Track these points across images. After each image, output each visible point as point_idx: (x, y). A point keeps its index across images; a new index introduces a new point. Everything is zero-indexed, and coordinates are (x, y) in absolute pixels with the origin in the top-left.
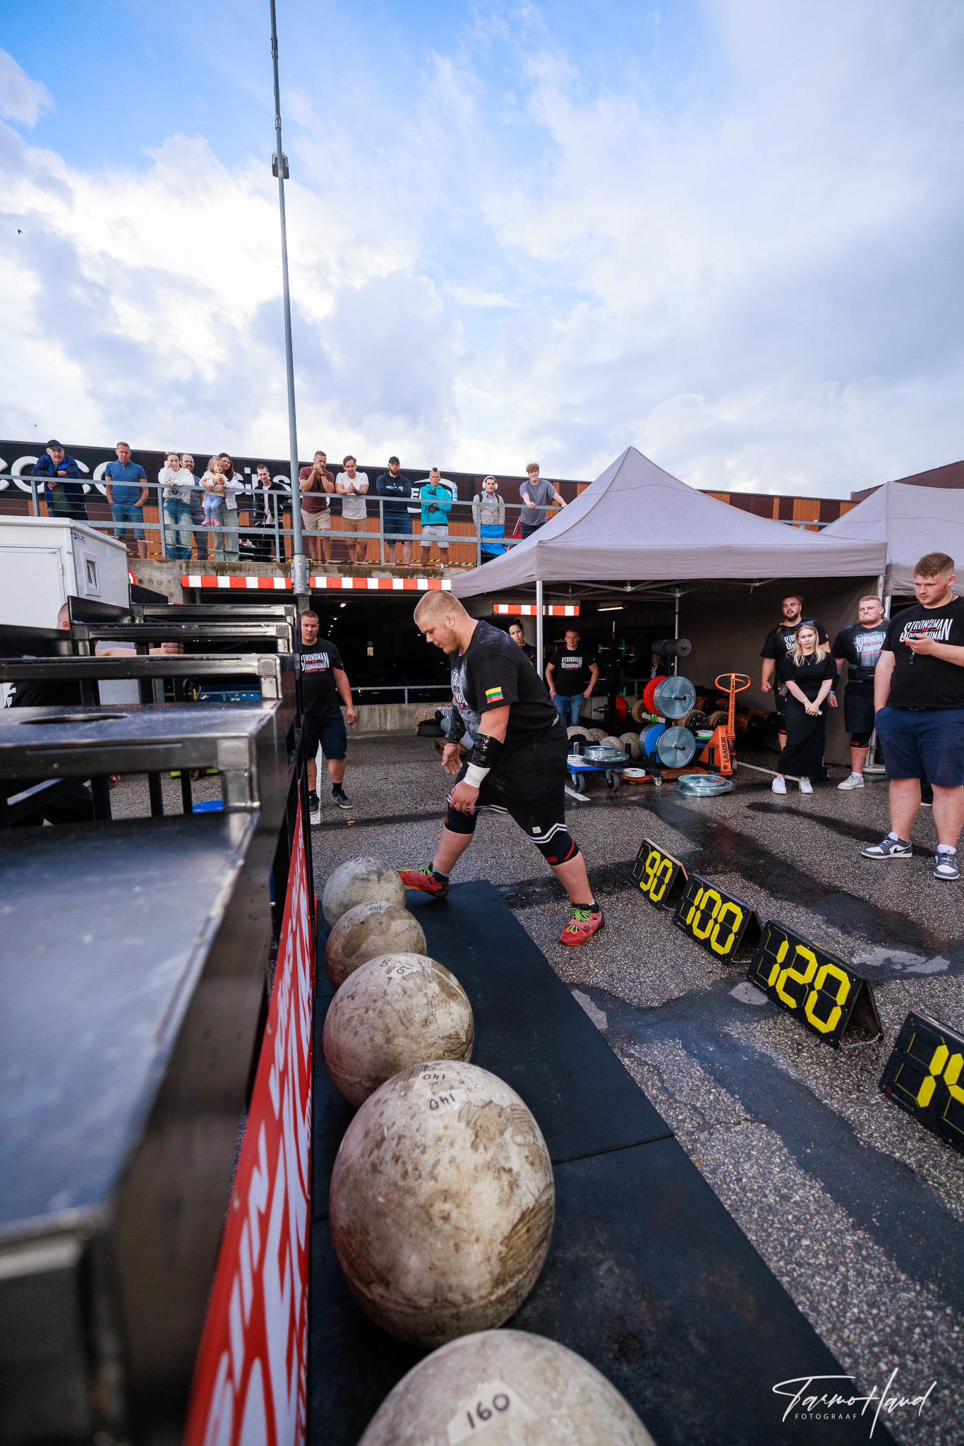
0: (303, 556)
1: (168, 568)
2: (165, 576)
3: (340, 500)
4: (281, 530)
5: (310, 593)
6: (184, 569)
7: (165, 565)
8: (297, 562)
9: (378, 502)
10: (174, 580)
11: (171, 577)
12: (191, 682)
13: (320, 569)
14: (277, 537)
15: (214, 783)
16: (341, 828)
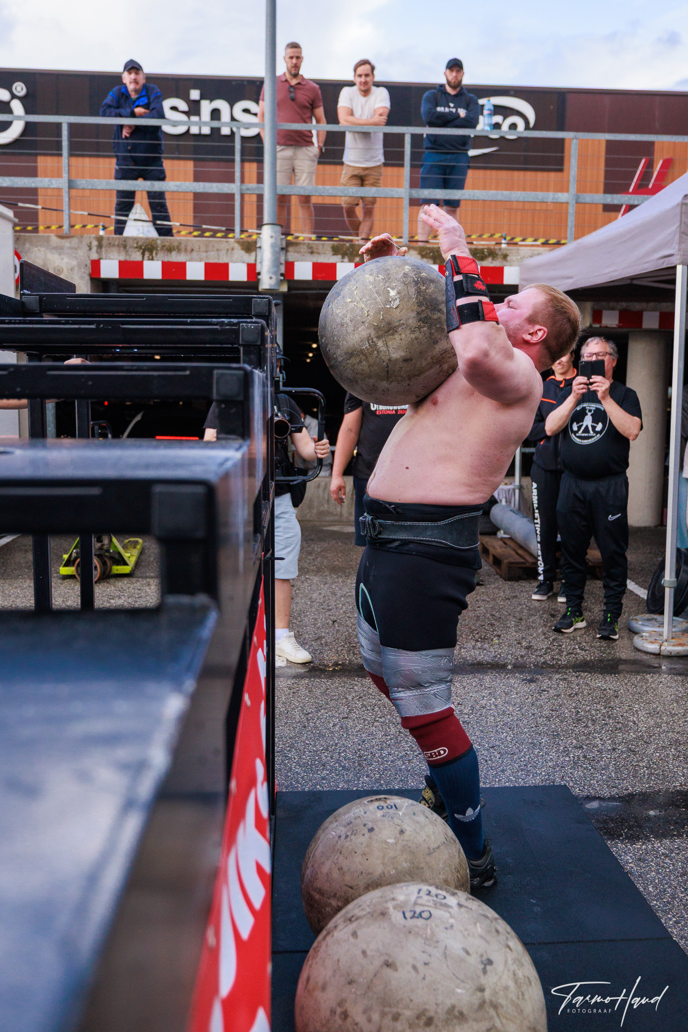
0: (278, 228)
1: (71, 248)
2: (66, 260)
3: (342, 135)
4: (244, 187)
5: (284, 288)
6: (94, 249)
7: (66, 243)
8: (268, 237)
9: (401, 136)
10: (79, 265)
11: (74, 263)
12: (96, 427)
13: (303, 249)
14: (237, 198)
15: (122, 590)
16: (319, 677)
